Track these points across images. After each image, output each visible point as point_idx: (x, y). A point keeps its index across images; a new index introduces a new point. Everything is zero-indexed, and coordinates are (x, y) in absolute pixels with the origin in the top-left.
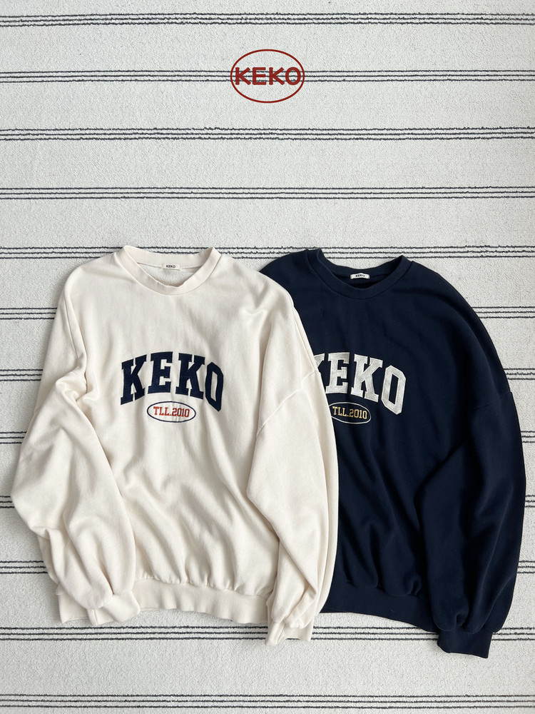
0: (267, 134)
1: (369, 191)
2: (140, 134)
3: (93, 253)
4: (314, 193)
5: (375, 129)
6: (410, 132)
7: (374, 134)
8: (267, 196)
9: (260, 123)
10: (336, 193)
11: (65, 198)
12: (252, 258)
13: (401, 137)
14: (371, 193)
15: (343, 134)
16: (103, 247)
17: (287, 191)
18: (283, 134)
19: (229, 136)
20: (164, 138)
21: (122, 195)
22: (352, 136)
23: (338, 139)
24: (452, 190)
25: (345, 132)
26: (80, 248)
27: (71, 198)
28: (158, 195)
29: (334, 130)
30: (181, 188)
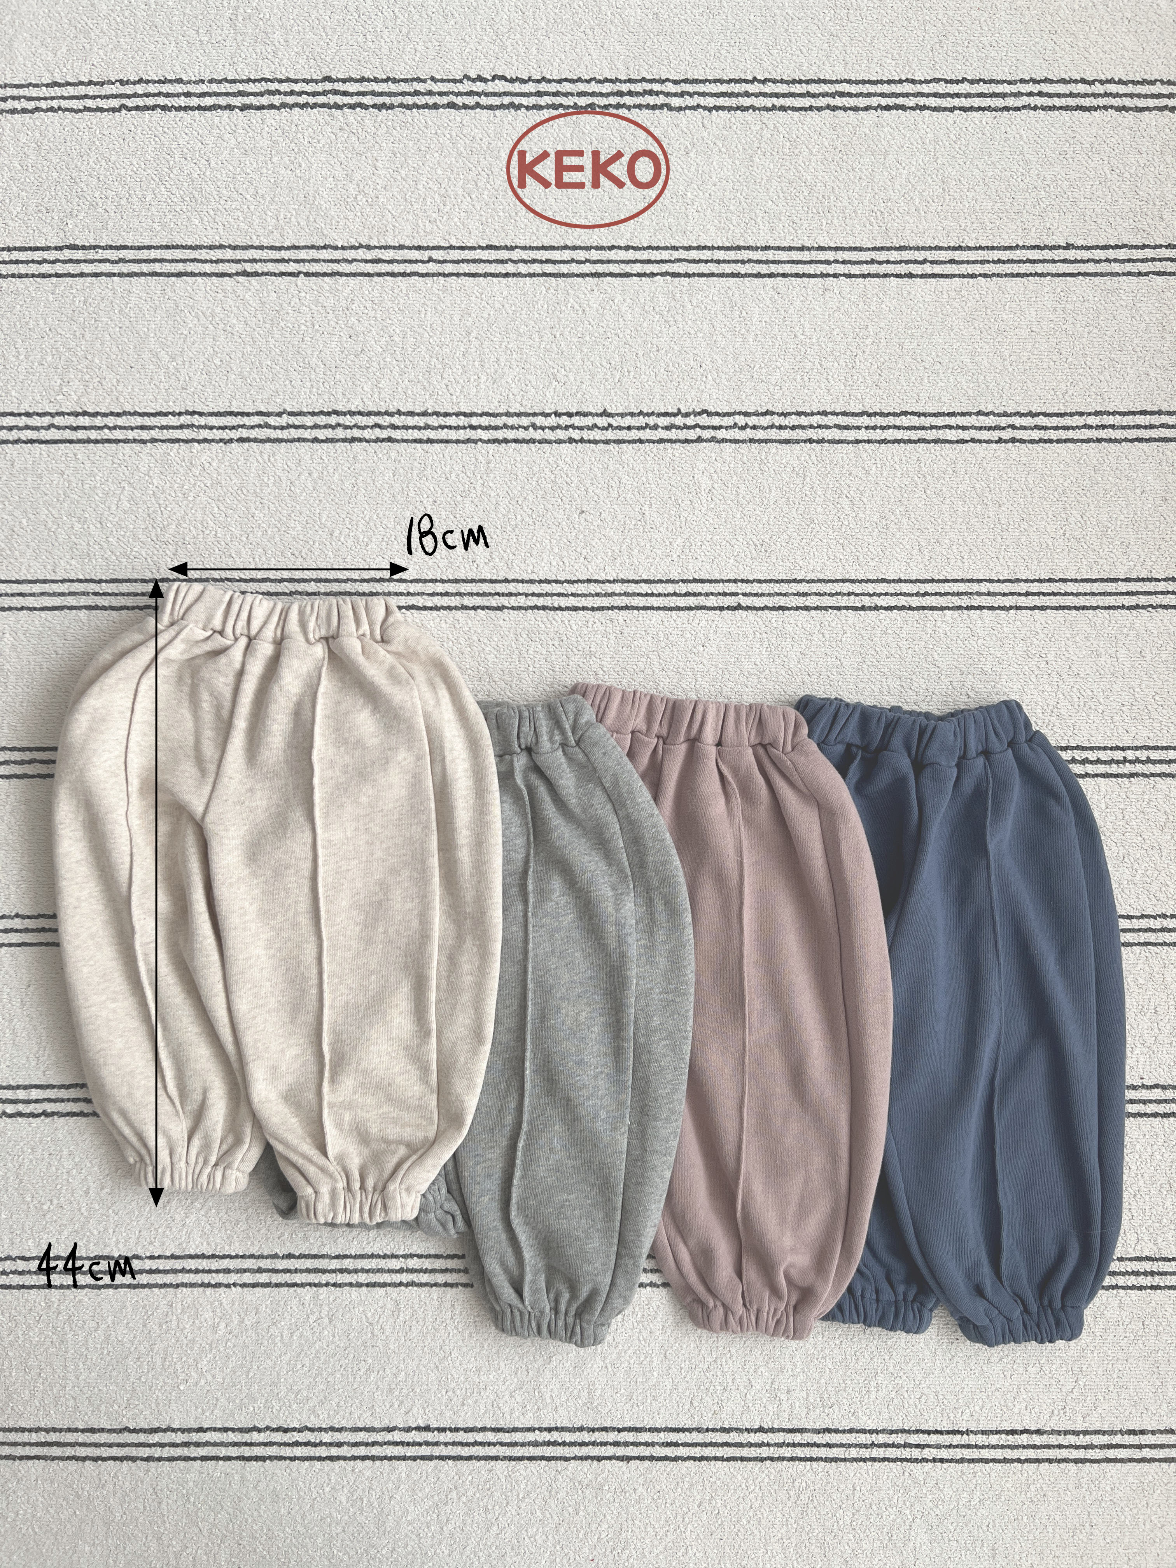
0: (638, 94)
1: (919, 256)
2: (286, 94)
3: (162, 428)
4: (767, 262)
5: (937, 80)
6: (1036, 88)
7: (936, 95)
8: (637, 268)
9: (620, 65)
10: (828, 262)
11: (82, 275)
12: (596, 442)
13: (1011, 102)
14: (924, 262)
15: (850, 95)
16: (188, 413)
17: (694, 254)
18: (682, 94)
19: (532, 101)
20: (352, 107)
21: (238, 267)
22: (875, 101)
23: (834, 108)
24: (1149, 253)
25: (853, 89)
26: (125, 413)
27: (96, 275)
28: (336, 267)
29: (825, 82)
30: (401, 247)
